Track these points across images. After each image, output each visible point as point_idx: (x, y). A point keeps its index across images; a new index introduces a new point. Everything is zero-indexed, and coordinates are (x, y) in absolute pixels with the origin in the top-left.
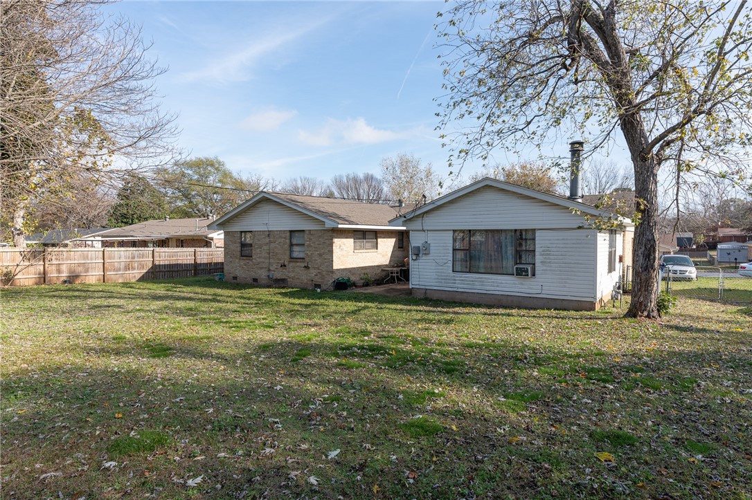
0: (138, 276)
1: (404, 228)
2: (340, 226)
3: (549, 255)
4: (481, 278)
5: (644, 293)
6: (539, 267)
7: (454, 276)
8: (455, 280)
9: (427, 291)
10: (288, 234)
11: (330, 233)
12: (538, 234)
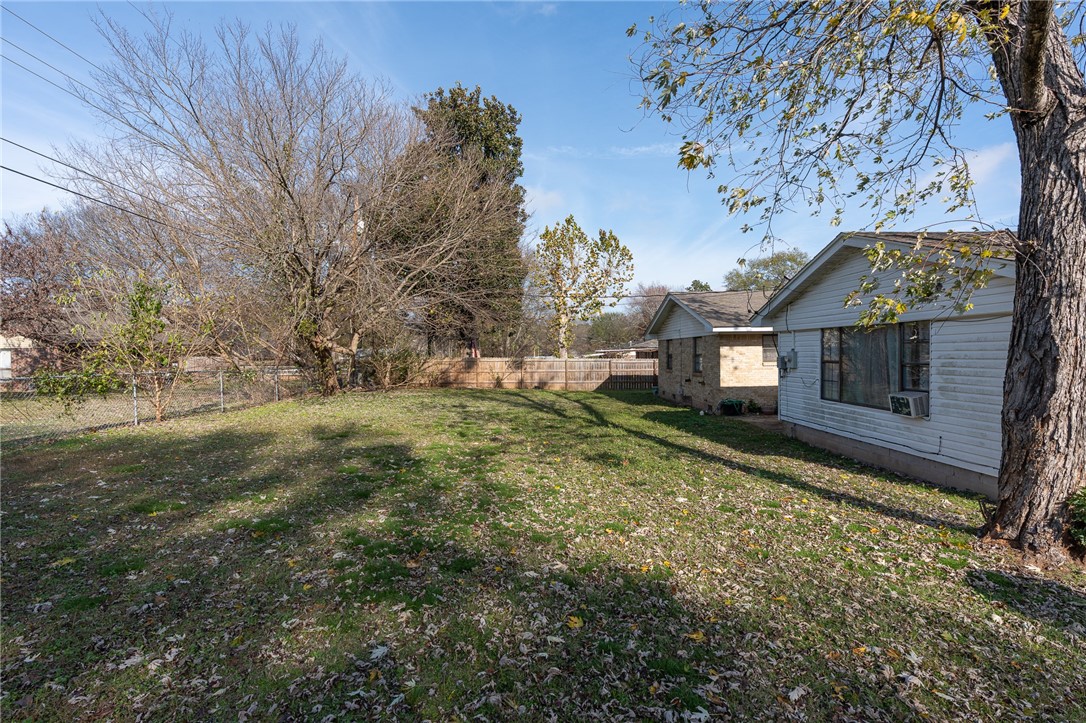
0: (595, 387)
1: (770, 329)
2: (715, 330)
3: (952, 373)
4: (854, 412)
5: (1015, 477)
6: (936, 399)
7: (822, 406)
8: (823, 412)
9: (798, 428)
10: (692, 342)
11: (718, 340)
12: (934, 329)
